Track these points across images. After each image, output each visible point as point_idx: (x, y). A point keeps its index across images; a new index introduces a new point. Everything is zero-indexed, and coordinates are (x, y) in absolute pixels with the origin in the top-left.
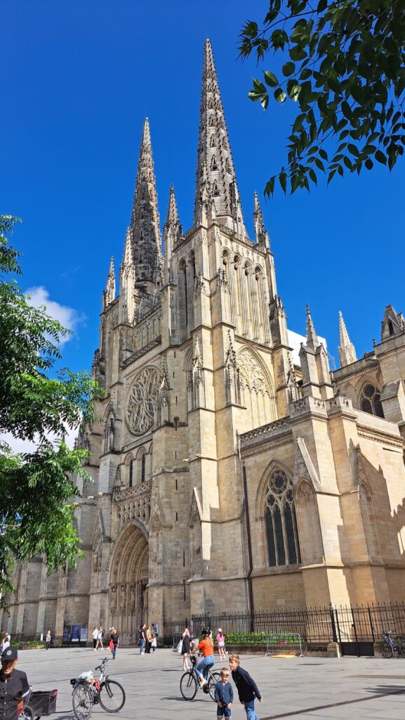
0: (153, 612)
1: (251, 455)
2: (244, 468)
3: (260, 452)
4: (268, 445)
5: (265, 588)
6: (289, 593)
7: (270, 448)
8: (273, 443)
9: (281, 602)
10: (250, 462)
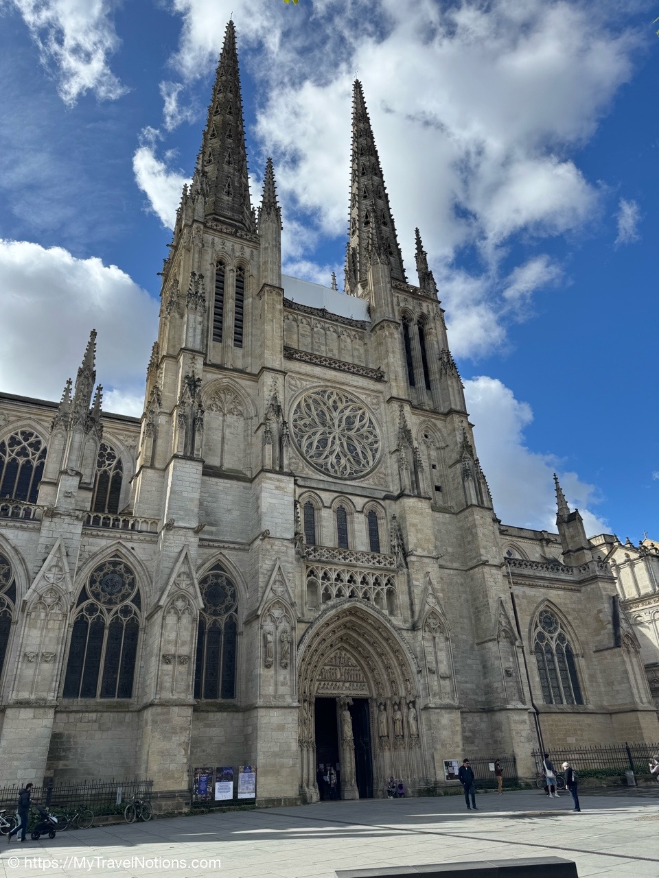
0: (444, 745)
1: (521, 584)
2: (512, 594)
3: (529, 585)
4: (541, 583)
5: (552, 725)
6: (579, 732)
7: (544, 586)
8: (546, 583)
9: (571, 740)
10: (517, 590)
